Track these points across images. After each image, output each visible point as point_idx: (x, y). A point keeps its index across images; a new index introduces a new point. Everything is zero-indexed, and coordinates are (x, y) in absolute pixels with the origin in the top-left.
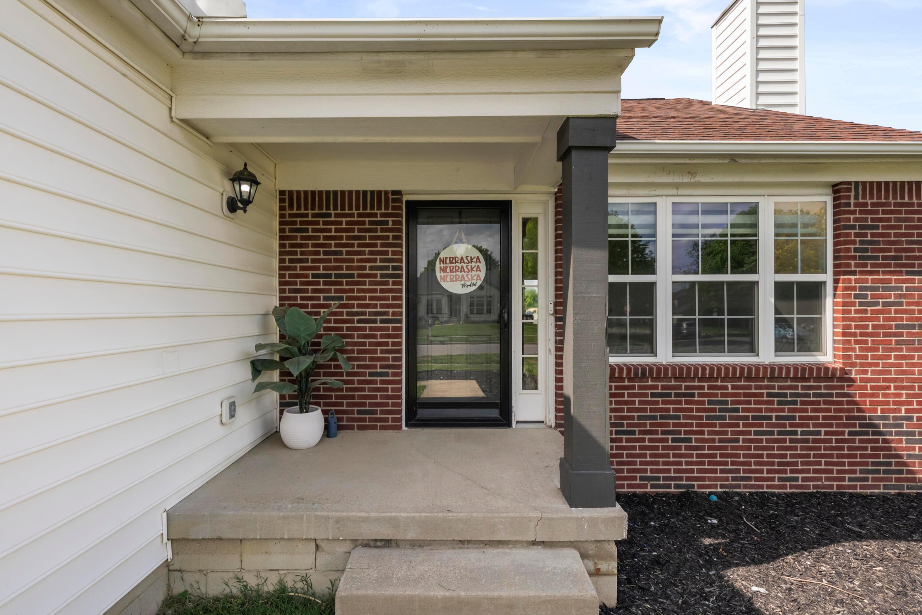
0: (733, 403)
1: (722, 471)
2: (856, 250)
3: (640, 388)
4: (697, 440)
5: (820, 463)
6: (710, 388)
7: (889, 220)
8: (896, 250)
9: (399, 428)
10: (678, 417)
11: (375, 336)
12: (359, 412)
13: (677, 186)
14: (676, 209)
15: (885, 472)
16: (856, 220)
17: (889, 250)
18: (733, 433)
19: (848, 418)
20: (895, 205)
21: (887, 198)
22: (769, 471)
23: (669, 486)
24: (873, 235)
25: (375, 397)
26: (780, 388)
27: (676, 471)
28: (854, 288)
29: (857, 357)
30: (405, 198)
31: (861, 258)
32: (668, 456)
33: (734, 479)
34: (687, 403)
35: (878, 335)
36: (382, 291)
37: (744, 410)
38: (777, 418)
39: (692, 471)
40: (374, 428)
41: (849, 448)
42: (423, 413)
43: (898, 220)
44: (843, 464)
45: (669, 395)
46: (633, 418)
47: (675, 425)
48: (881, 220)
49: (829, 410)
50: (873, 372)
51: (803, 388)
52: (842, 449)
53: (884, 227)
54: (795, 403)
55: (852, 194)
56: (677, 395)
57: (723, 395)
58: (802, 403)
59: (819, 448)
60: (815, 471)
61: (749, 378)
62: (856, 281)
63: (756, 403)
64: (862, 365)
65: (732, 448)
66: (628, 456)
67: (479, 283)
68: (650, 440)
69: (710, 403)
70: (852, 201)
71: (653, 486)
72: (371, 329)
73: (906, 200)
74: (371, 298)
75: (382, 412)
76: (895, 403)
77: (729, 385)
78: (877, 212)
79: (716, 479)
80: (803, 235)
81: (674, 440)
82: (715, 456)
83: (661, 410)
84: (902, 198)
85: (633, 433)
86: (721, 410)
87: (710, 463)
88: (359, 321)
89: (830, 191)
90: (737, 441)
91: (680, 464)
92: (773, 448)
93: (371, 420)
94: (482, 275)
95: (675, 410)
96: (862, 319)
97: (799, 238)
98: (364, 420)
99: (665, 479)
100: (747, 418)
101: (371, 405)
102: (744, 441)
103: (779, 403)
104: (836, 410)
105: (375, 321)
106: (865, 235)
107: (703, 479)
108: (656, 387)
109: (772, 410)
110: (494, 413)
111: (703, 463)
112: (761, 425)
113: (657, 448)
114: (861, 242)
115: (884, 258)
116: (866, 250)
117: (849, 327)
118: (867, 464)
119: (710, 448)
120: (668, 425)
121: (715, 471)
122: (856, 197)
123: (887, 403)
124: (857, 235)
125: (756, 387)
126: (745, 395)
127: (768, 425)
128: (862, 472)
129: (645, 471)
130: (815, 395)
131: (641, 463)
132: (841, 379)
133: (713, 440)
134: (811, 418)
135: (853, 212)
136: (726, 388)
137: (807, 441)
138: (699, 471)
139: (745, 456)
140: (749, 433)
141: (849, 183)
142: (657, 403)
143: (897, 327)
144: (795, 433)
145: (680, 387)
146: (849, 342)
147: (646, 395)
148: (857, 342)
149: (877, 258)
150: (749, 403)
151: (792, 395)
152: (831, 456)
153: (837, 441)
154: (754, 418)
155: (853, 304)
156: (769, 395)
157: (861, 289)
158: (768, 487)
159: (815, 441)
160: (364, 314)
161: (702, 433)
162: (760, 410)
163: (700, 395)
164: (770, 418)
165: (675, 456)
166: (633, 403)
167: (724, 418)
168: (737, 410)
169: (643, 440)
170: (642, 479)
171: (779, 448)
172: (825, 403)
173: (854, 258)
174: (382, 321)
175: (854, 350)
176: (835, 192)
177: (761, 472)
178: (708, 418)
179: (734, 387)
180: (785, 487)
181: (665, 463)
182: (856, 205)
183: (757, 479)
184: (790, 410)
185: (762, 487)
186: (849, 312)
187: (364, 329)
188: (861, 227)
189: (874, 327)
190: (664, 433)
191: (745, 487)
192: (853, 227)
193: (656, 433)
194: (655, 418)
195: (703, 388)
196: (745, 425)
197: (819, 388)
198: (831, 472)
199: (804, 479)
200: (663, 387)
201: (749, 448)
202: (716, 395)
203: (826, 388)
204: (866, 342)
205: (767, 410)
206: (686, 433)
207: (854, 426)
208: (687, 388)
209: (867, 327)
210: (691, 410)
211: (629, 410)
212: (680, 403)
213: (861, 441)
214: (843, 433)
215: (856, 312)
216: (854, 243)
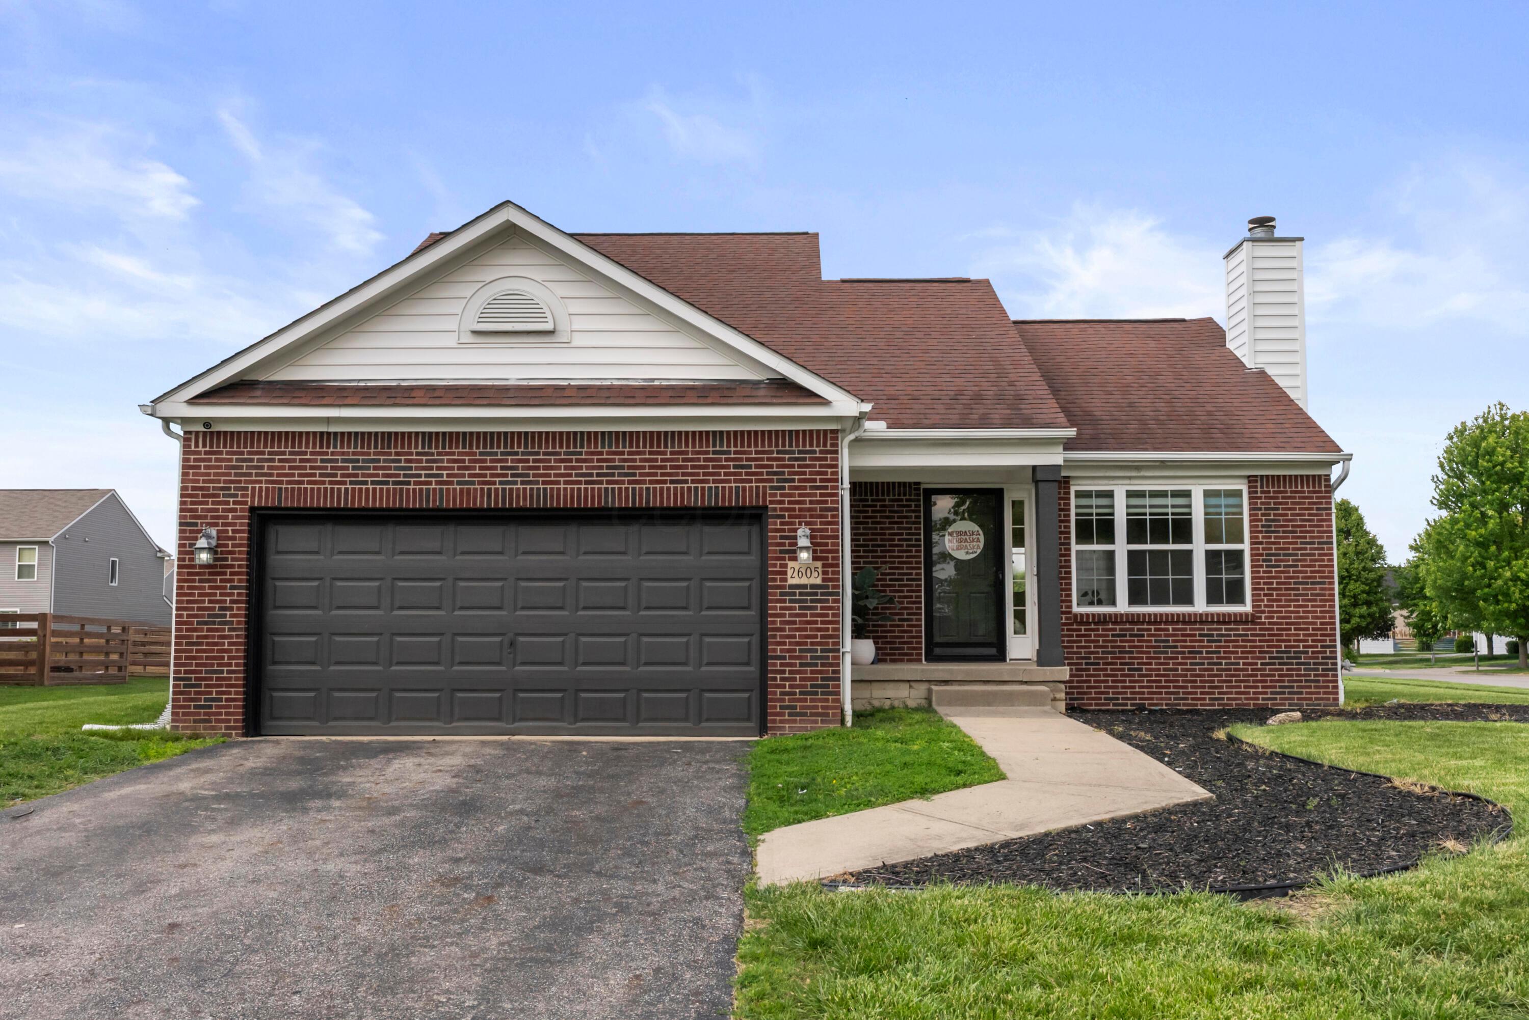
0: (1174, 641)
1: (1166, 693)
2: (1263, 526)
3: (1103, 630)
4: (1147, 670)
5: (1240, 687)
6: (1156, 630)
7: (1287, 503)
8: (1293, 526)
9: (920, 660)
10: (1132, 652)
11: (902, 591)
12: (891, 649)
13: (1130, 478)
14: (1130, 494)
15: (1290, 693)
16: (1262, 503)
17: (1288, 526)
18: (1174, 664)
19: (1260, 652)
20: (1291, 492)
21: (1285, 487)
22: (1202, 693)
23: (1126, 705)
24: (1275, 515)
25: (903, 637)
26: (1209, 630)
27: (1132, 693)
28: (1262, 555)
29: (1266, 606)
30: (922, 486)
31: (1267, 532)
32: (1125, 681)
33: (1175, 699)
34: (1139, 641)
35: (1280, 589)
36: (908, 557)
37: (1182, 647)
38: (1207, 652)
39: (1143, 693)
40: (902, 661)
41: (1262, 675)
42: (937, 651)
43: (1293, 503)
44: (1257, 687)
45: (1125, 635)
46: (1098, 653)
47: (1130, 658)
48: (1280, 503)
49: (1246, 647)
50: (1278, 618)
51: (1226, 630)
52: (1256, 675)
53: (1283, 509)
54: (1220, 641)
55: (1259, 484)
56: (1131, 635)
57: (1166, 635)
58: (1226, 641)
59: (1239, 676)
60: (1237, 693)
61: (1184, 622)
62: (1264, 549)
63: (1191, 641)
64: (1269, 612)
65: (1174, 676)
66: (1095, 682)
67: (979, 551)
68: (1112, 670)
69: (1156, 641)
70: (1259, 490)
71: (1114, 705)
72: (900, 586)
73: (1299, 488)
74: (899, 563)
75: (909, 648)
76: (1295, 641)
77: (1170, 627)
78: (1277, 498)
79: (1162, 699)
80: (1226, 514)
81: (1129, 670)
82: (1160, 681)
83: (1119, 647)
84: (1296, 487)
85: (1098, 664)
86: (1165, 647)
87: (1157, 687)
88: (891, 580)
89: (1246, 481)
90: (1177, 670)
91: (1134, 687)
92: (1204, 676)
93: (900, 654)
94: (982, 545)
95: (1130, 647)
96: (1269, 578)
97: (1223, 517)
98: (894, 654)
99: (1123, 699)
100: (1184, 653)
101: (900, 643)
102: (1183, 670)
103: (1208, 641)
104: (1251, 647)
105: (902, 580)
106: (1269, 515)
107: (1152, 699)
108: (1115, 630)
109: (1203, 647)
110: (993, 651)
111: (1151, 687)
112: (1195, 658)
113: (1116, 676)
114: (1266, 520)
115: (1284, 532)
116: (1270, 526)
117: (1259, 583)
118: (1275, 687)
119: (1157, 675)
120: (1124, 658)
121: (1161, 693)
122: (1262, 487)
123: (1289, 641)
124: (1263, 515)
125: (1191, 629)
126: (1183, 635)
127: (1200, 658)
128: (1272, 693)
129: (1108, 693)
130: (1235, 635)
131: (1105, 687)
132: (1253, 622)
133: (1159, 670)
134: (1233, 652)
135: (1260, 498)
136: (1168, 630)
137: (1230, 670)
138: (1149, 693)
139: (1183, 681)
140: (1186, 664)
141: (1256, 476)
142: (1116, 641)
143: (1295, 583)
144: (1221, 664)
145: (1133, 630)
146: (1259, 595)
147: (1107, 636)
148: (1265, 595)
149: (1278, 532)
150: (1185, 641)
151: (1218, 635)
152: (1248, 681)
153: (1253, 670)
154: (1190, 652)
155: (1261, 566)
156: (1200, 635)
157: (1267, 555)
158: (1201, 705)
159: (1236, 670)
160: (894, 574)
161: (1150, 664)
162: (1194, 647)
163: (1149, 635)
164: (1201, 653)
165: (1130, 681)
166: (1098, 641)
167: (1167, 653)
168: (1176, 647)
169: (1106, 670)
170: (1106, 699)
171: (1209, 676)
172: (1243, 641)
173: (1261, 532)
174: (908, 580)
175: (1263, 601)
176: (1249, 482)
177: (1196, 693)
178: (1155, 653)
179: (1174, 630)
180: (1214, 705)
181: (1123, 687)
182: (1262, 492)
183: (1193, 699)
184: (1216, 647)
185: (1196, 705)
186: (1259, 572)
187: (894, 586)
188: (1266, 509)
189: (1278, 583)
190: (1121, 664)
191: (1184, 705)
192: (1260, 509)
193: (1116, 664)
194: (1114, 653)
195: (1150, 630)
196: (1183, 658)
197: (1238, 630)
198: (1248, 693)
199: (1228, 699)
200: (1121, 630)
201: (1186, 676)
202: (1160, 635)
203: (1243, 630)
204: (1272, 595)
205: (1199, 647)
206: (1138, 664)
207: (1265, 658)
208: (1138, 630)
209: (1272, 583)
210: (1142, 647)
211: (1095, 647)
212: (1134, 641)
213: (1270, 670)
214: (1256, 664)
215: (1264, 572)
216: (1261, 520)
